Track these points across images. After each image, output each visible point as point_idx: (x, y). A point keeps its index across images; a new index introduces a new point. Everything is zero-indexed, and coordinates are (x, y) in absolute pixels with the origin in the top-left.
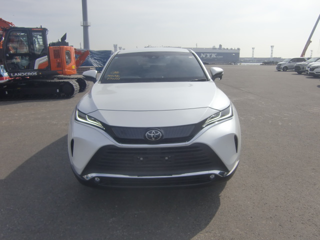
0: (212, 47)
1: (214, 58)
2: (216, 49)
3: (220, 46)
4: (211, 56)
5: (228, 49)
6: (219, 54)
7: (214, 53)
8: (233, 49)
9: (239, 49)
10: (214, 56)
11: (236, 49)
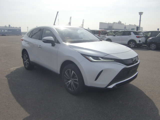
0: (4, 26)
1: (6, 32)
2: (7, 27)
3: (9, 25)
4: (4, 31)
5: (14, 27)
6: (9, 30)
7: (6, 29)
8: (17, 27)
9: (20, 27)
10: (6, 31)
11: (19, 27)
